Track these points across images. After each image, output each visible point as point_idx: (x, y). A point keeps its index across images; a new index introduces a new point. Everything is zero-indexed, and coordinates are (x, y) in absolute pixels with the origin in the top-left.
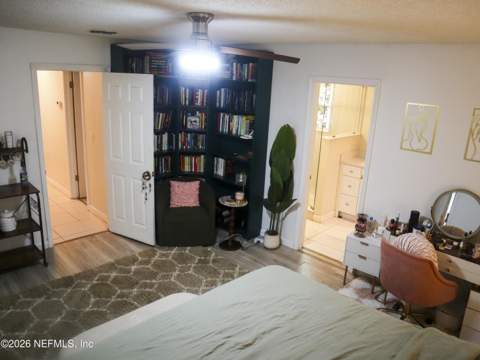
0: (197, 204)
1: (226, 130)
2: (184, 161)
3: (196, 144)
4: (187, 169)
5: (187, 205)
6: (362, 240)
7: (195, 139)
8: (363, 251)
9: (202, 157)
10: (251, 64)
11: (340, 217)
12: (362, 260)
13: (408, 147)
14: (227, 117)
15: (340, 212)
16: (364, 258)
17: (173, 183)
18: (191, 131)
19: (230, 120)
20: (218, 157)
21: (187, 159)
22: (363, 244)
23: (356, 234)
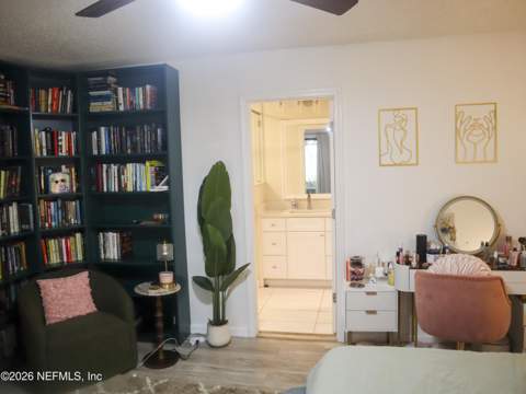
0: (92, 308)
1: (114, 188)
2: (47, 248)
3: (65, 218)
4: (54, 259)
5: (77, 313)
6: (363, 289)
7: (64, 209)
8: (371, 303)
9: (78, 235)
10: (148, 87)
11: (266, 286)
12: (372, 316)
13: (389, 161)
14: (114, 168)
15: (265, 280)
16: (373, 312)
17: (42, 283)
18: (55, 198)
19: (120, 173)
20: (105, 230)
21: (52, 244)
22: (368, 293)
23: (352, 285)
